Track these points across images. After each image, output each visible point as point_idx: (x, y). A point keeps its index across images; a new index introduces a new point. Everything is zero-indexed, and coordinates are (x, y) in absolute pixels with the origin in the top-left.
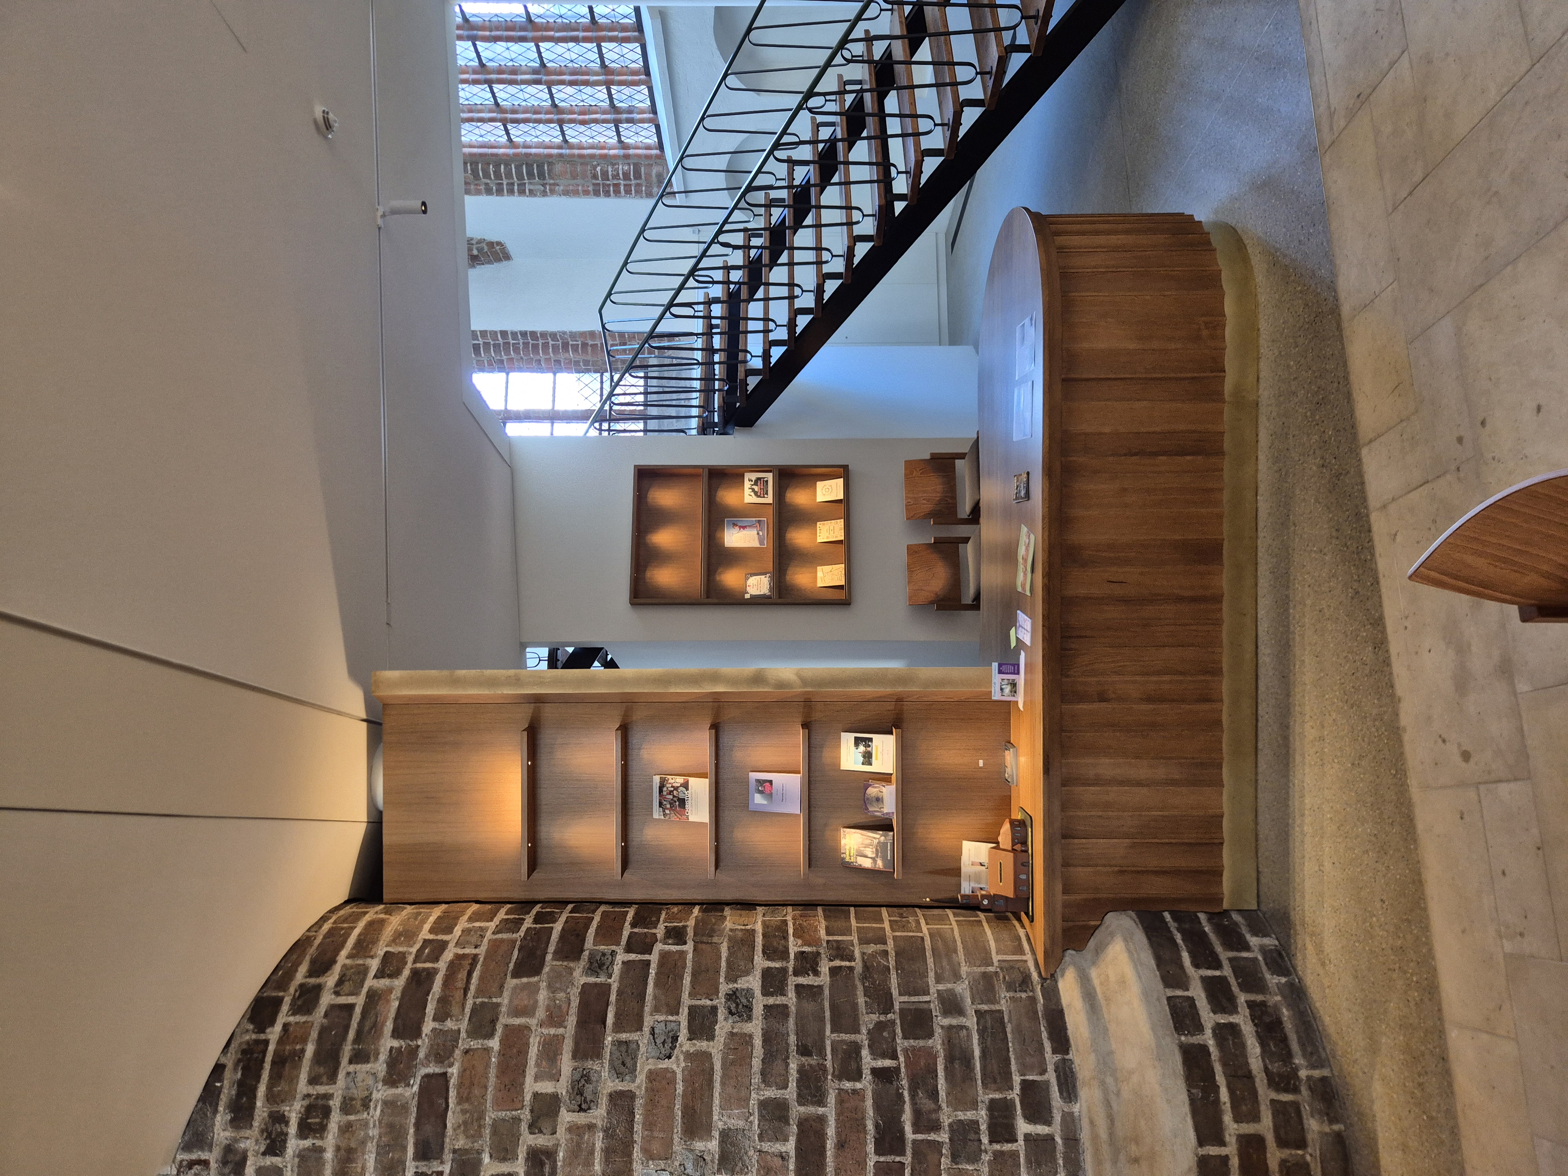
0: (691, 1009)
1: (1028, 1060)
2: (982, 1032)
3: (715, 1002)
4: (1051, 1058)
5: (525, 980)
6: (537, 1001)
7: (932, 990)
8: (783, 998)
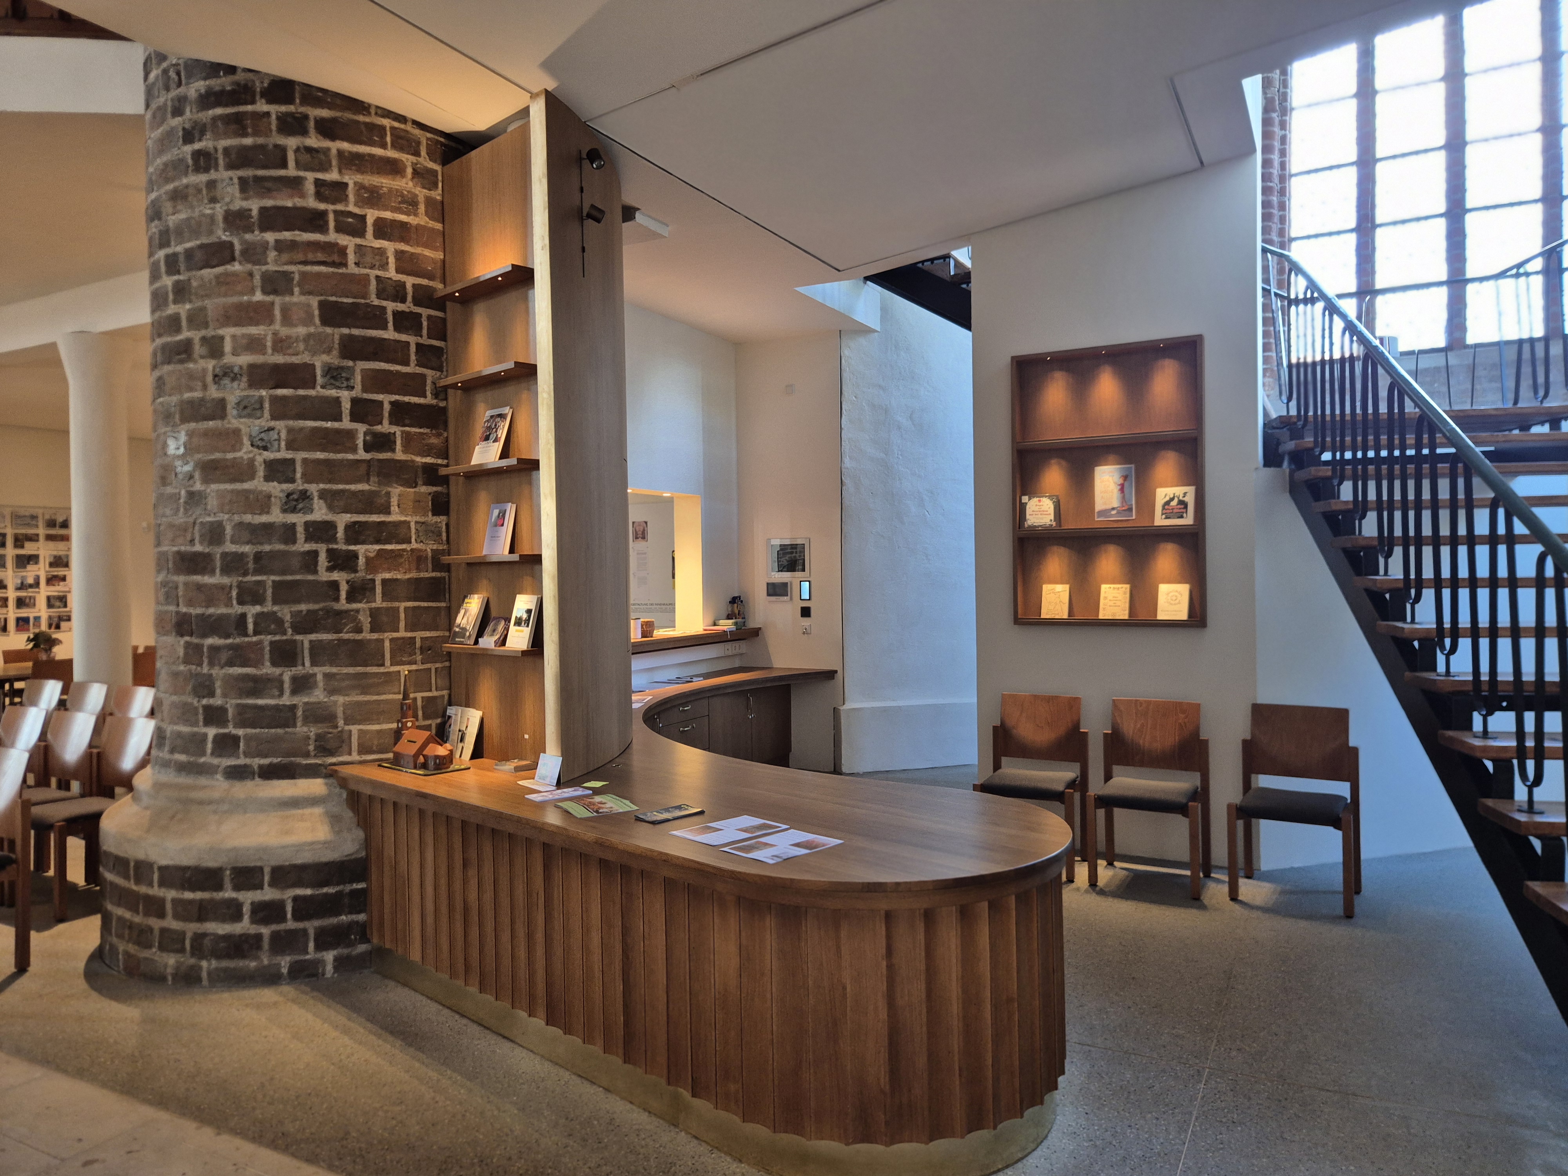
0: (292, 461)
1: (254, 744)
2: (277, 708)
3: (299, 481)
4: (256, 762)
5: (316, 312)
6: (296, 326)
7: (316, 669)
8: (303, 540)
